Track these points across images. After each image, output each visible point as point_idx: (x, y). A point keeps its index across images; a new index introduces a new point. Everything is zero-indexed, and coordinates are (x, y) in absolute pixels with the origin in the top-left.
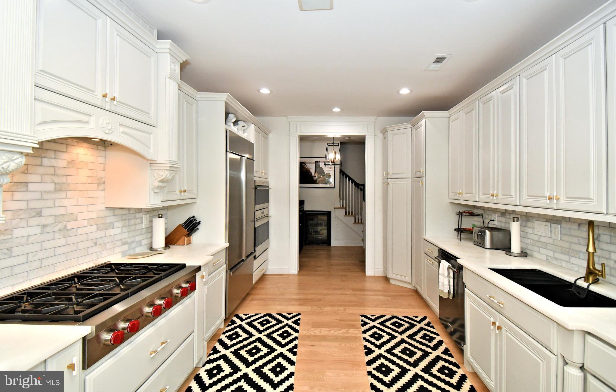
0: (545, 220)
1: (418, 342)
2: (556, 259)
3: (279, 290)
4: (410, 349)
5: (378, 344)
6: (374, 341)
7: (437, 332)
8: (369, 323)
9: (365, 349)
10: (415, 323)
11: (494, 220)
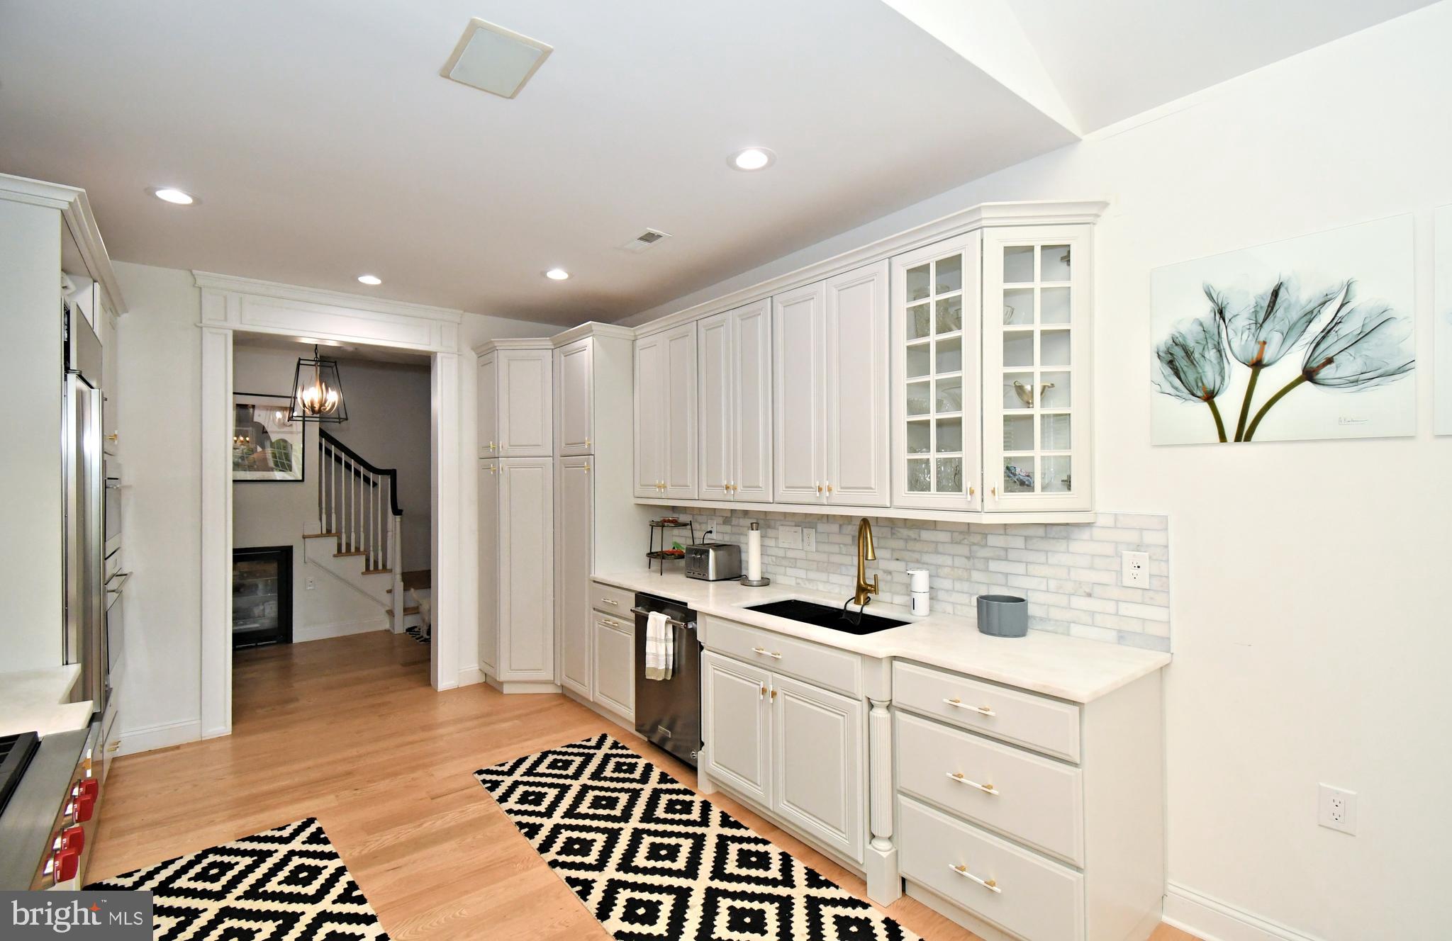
0: (793, 524)
1: (612, 779)
2: (810, 580)
3: (196, 786)
4: (604, 796)
5: (543, 810)
6: (531, 808)
7: (635, 754)
8: (503, 781)
9: (520, 829)
10: (592, 751)
11: (711, 532)
